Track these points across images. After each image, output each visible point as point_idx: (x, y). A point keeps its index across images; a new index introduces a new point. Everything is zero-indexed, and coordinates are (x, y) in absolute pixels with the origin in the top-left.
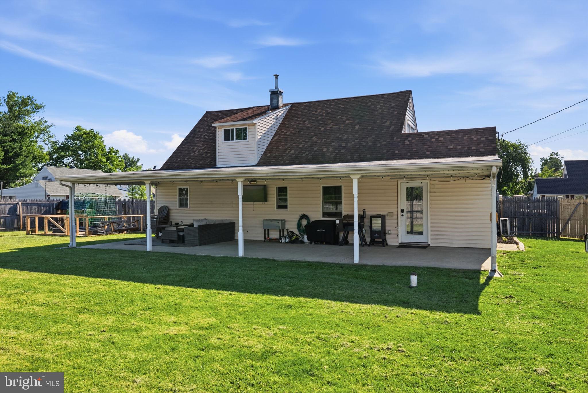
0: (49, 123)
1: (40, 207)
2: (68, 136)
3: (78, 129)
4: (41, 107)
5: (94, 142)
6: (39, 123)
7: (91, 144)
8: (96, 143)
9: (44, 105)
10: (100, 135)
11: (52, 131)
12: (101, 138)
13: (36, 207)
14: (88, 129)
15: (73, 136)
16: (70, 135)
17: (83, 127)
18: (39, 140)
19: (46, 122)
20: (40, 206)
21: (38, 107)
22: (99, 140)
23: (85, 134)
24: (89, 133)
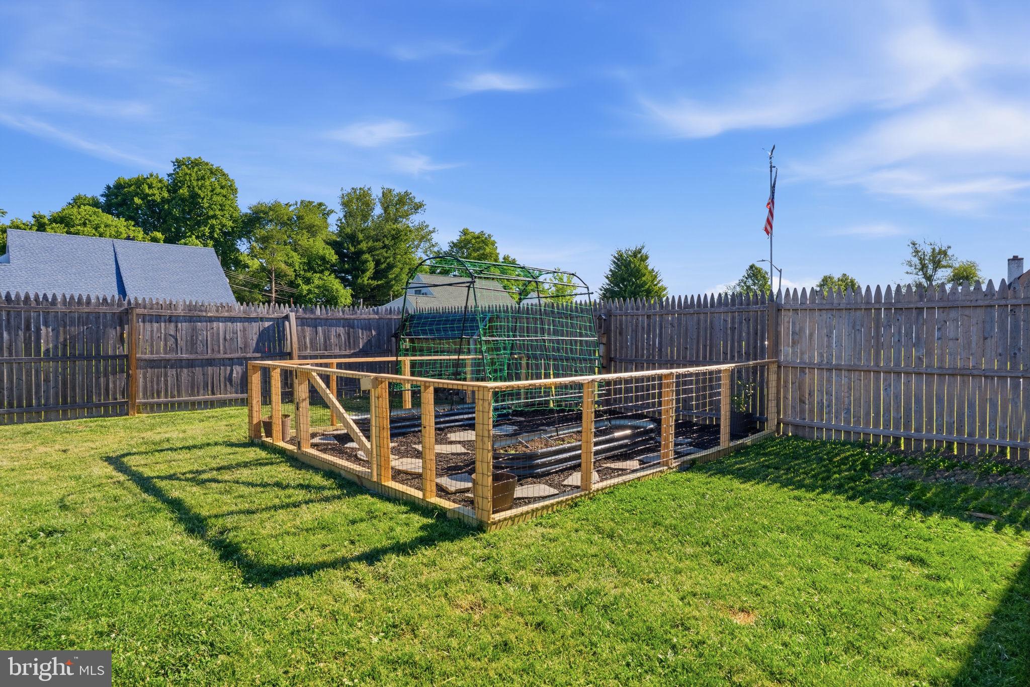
0: (430, 228)
1: (351, 330)
2: (453, 243)
3: (465, 232)
4: (421, 206)
5: (485, 249)
6: (420, 228)
7: (481, 252)
8: (488, 250)
9: (424, 203)
10: (492, 239)
11: (435, 238)
12: (493, 243)
13: (341, 330)
14: (477, 232)
15: (460, 241)
16: (455, 241)
17: (471, 230)
18: (419, 250)
19: (427, 226)
20: (353, 328)
21: (418, 207)
22: (491, 246)
23: (475, 238)
24: (478, 237)
